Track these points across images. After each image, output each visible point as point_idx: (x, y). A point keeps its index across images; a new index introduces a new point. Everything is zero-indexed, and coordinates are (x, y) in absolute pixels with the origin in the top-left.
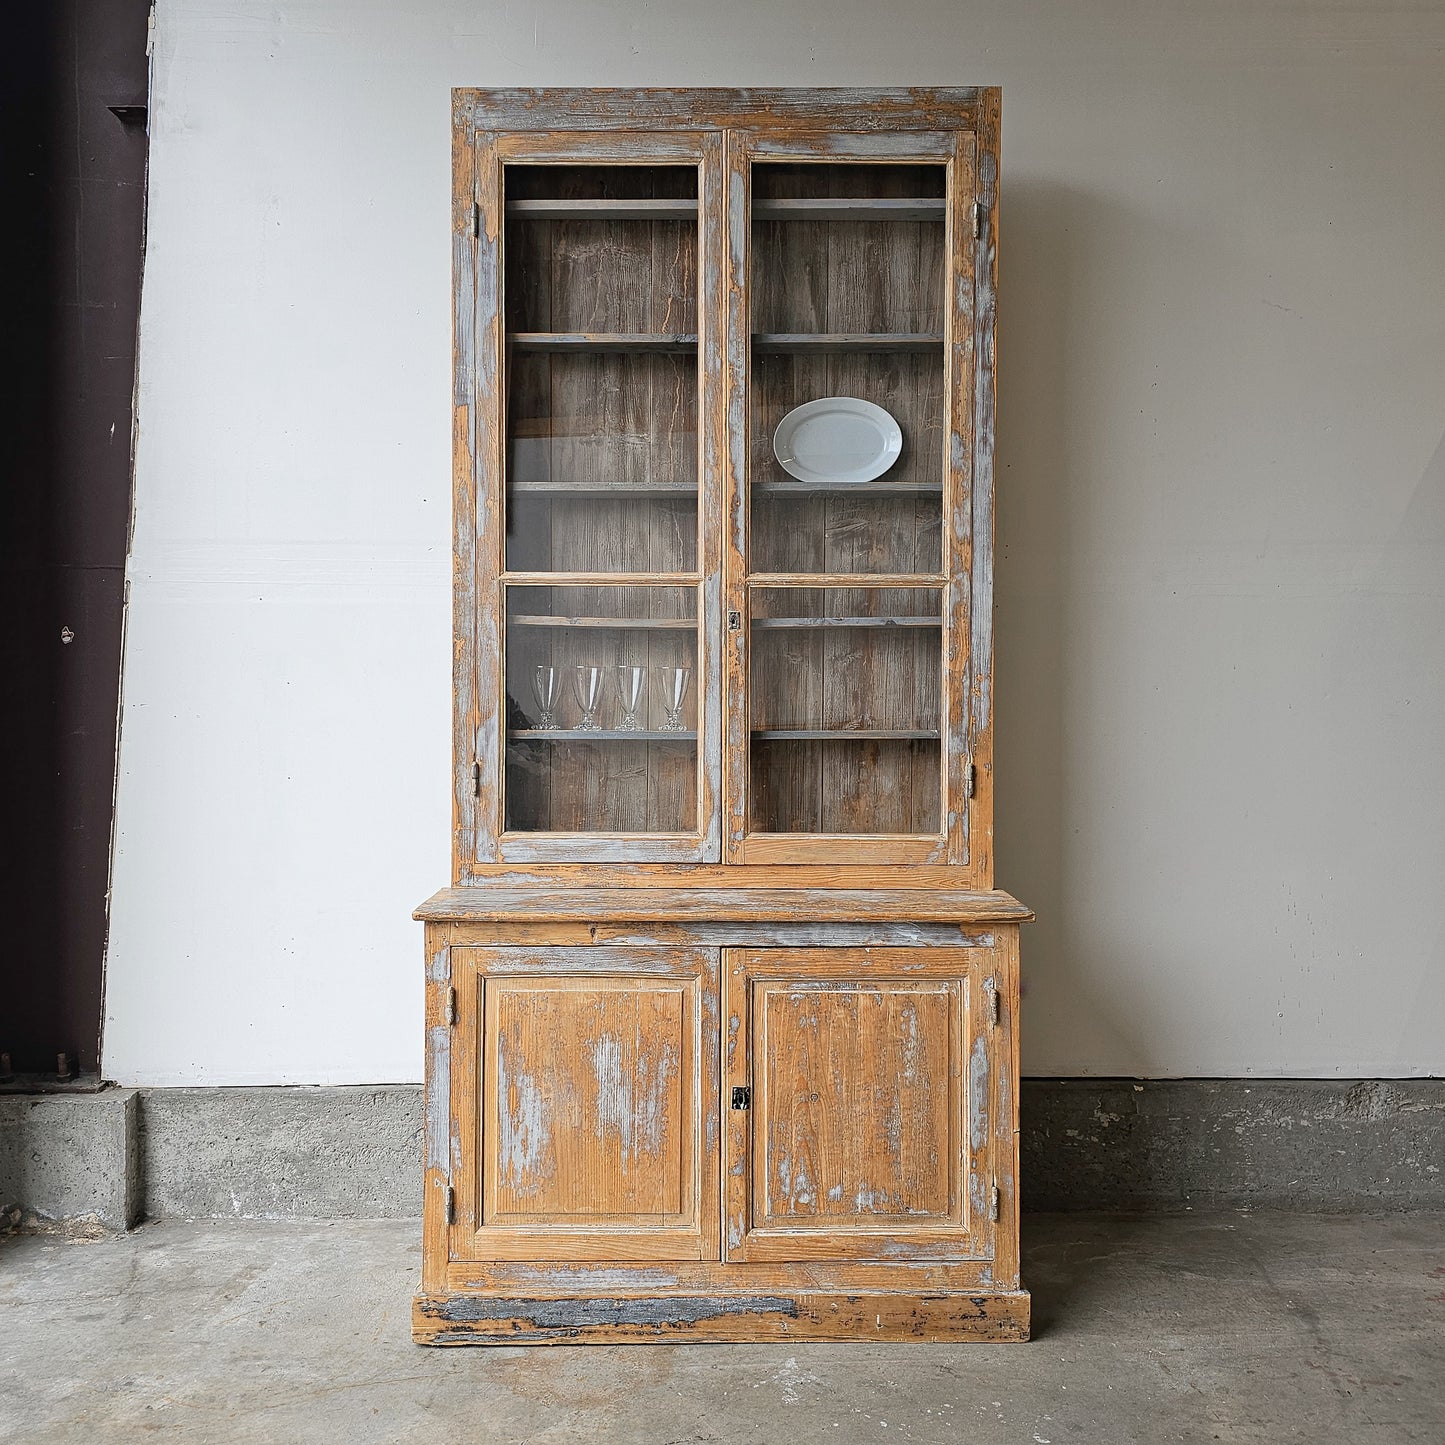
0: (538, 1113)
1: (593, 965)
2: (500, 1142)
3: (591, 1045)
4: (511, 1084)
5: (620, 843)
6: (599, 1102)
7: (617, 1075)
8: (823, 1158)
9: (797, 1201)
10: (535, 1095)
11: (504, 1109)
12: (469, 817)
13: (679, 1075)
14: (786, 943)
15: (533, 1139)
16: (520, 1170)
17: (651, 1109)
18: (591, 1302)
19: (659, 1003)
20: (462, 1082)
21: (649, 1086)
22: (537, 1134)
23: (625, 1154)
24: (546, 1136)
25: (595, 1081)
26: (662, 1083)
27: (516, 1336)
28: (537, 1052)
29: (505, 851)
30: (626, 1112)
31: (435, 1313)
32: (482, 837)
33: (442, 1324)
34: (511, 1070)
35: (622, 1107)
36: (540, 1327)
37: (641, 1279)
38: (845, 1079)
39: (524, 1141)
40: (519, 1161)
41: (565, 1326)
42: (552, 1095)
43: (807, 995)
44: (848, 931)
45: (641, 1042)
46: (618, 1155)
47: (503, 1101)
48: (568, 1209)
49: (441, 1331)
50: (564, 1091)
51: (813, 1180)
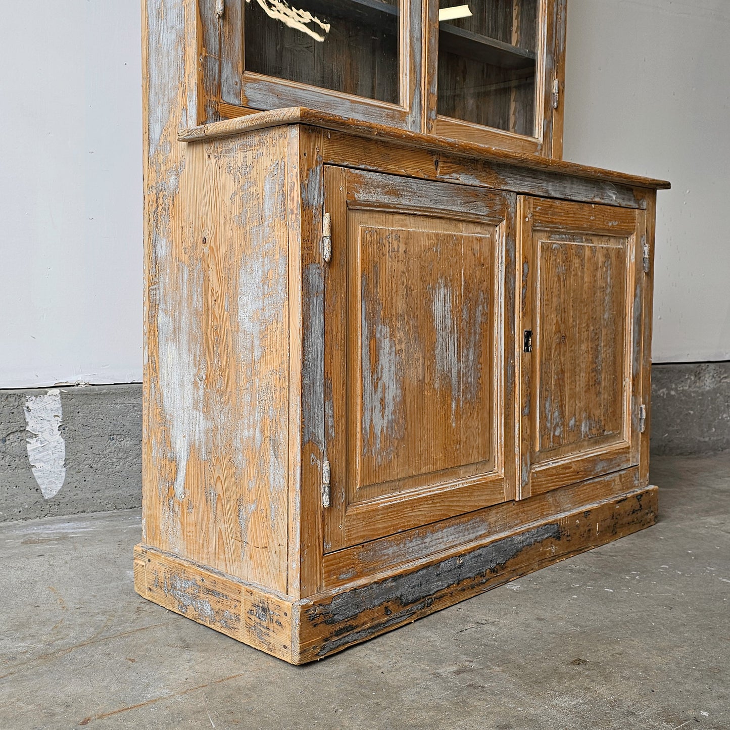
0: (393, 368)
1: (436, 202)
2: (363, 404)
3: (431, 291)
4: (372, 336)
5: (348, 104)
6: (436, 352)
7: (449, 322)
8: (567, 393)
9: (554, 435)
10: (391, 347)
11: (366, 365)
12: (214, 42)
13: (489, 322)
14: (553, 194)
15: (389, 397)
16: (379, 433)
17: (471, 357)
18: (442, 564)
19: (477, 247)
20: (334, 333)
21: (470, 333)
22: (392, 392)
23: (454, 405)
24: (399, 392)
25: (433, 329)
26: (478, 331)
27: (388, 621)
28: (392, 298)
29: (249, 92)
30: (454, 361)
31: (320, 620)
32: (227, 71)
33: (326, 630)
34: (371, 318)
35: (452, 356)
36: (407, 604)
37: (466, 533)
38: (578, 322)
39: (382, 400)
40: (380, 423)
41: (423, 598)
42: (403, 346)
43: (561, 245)
44: (584, 188)
45: (465, 289)
46: (449, 406)
47: (366, 356)
48: (415, 471)
49: (326, 640)
50: (412, 342)
51: (562, 414)
